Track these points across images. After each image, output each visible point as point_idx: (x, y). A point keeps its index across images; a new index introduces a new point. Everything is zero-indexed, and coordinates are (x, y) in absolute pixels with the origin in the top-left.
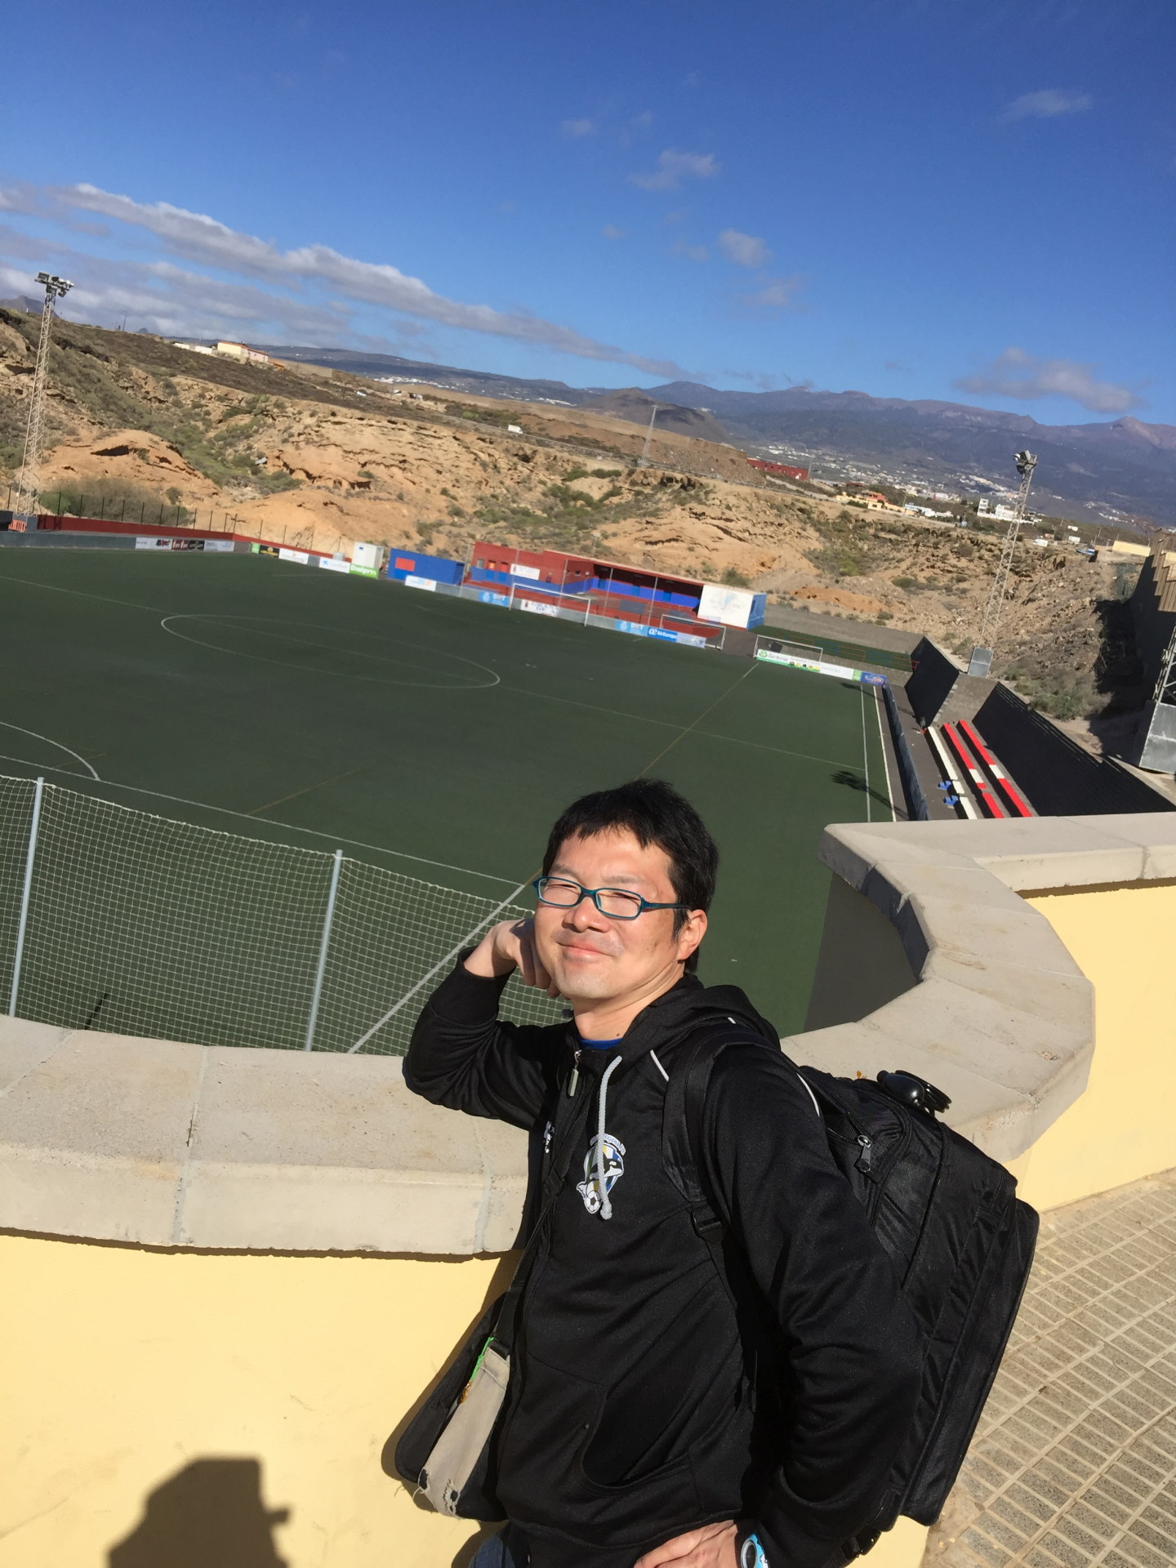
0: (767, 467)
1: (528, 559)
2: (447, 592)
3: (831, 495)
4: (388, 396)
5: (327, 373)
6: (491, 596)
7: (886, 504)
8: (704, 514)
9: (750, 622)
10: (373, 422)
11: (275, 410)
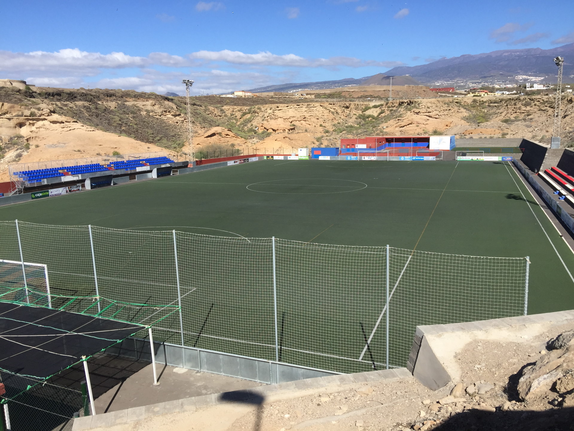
0: (437, 90)
1: (362, 142)
2: (334, 159)
3: (466, 95)
4: (294, 97)
5: (272, 94)
6: (351, 157)
7: (489, 93)
8: (419, 112)
9: (451, 147)
10: (292, 107)
11: (258, 110)
